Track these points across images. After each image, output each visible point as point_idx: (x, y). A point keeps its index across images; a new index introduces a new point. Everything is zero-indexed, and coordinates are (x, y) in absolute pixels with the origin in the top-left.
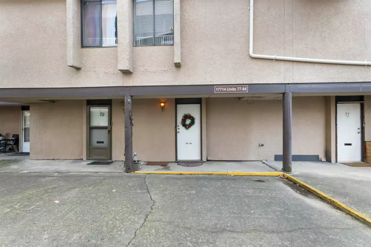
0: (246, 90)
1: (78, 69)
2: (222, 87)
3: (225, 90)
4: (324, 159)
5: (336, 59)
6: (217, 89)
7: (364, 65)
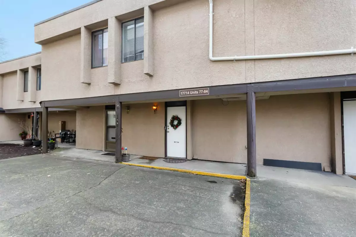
0: (207, 92)
1: (89, 84)
2: (186, 91)
3: (189, 93)
4: (328, 169)
5: (309, 51)
6: (181, 93)
7: (349, 54)
